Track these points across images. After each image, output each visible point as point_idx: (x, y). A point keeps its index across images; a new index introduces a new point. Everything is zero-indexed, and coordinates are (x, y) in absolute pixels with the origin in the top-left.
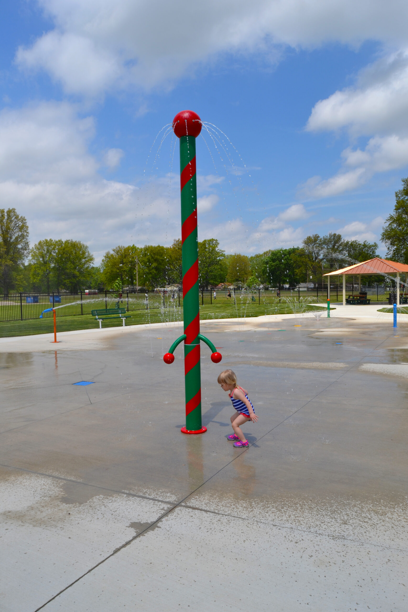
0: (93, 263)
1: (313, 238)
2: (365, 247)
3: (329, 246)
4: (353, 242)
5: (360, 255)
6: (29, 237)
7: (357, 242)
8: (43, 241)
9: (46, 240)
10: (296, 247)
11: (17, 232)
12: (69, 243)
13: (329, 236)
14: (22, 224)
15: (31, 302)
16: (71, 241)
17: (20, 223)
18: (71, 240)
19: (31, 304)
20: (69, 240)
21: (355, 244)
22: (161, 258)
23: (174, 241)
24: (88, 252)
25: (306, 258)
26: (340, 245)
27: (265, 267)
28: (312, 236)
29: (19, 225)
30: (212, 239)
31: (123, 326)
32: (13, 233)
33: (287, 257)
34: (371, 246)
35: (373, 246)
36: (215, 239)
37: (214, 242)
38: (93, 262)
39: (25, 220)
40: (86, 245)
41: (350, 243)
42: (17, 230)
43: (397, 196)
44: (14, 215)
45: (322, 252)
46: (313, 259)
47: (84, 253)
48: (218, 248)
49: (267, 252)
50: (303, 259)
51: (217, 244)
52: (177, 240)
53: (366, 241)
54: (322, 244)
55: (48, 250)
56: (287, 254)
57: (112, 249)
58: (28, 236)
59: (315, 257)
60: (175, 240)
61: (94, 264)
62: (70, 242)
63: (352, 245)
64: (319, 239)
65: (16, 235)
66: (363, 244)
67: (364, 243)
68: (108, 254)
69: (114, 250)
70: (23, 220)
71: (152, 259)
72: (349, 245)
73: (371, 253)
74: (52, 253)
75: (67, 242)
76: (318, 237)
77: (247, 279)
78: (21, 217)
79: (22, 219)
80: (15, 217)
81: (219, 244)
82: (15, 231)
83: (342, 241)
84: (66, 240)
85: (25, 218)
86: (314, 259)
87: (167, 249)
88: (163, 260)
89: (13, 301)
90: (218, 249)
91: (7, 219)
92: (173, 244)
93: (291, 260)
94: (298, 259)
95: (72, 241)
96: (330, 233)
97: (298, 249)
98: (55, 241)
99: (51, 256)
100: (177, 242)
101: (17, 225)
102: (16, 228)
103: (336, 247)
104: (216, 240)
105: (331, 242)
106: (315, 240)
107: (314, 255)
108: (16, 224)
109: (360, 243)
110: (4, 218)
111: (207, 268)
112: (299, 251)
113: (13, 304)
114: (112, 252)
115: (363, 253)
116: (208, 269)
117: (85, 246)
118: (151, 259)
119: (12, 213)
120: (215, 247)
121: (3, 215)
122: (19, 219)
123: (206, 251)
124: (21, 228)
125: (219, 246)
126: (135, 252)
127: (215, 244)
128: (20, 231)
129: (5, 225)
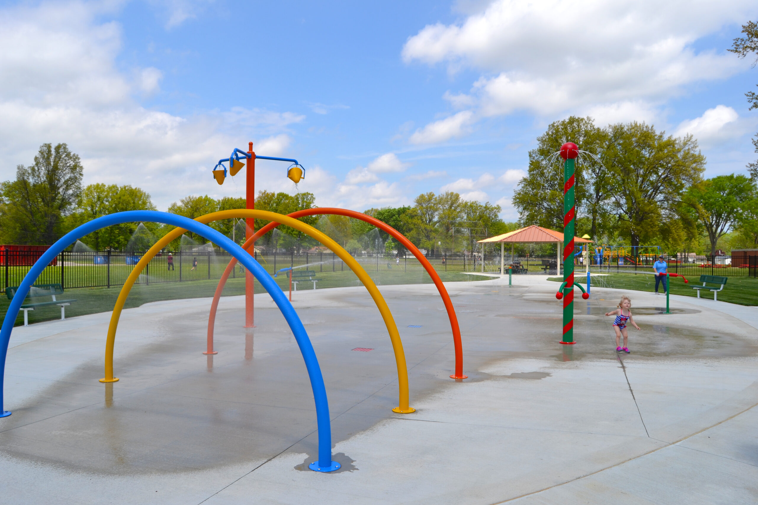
1: (426, 197)
2: (486, 210)
3: (445, 207)
4: (473, 203)
5: (480, 218)
6: (83, 180)
7: (478, 203)
9: (97, 185)
10: (406, 206)
11: (68, 173)
12: (126, 190)
13: (445, 195)
14: (73, 163)
15: (101, 263)
16: (129, 188)
17: (72, 162)
19: (101, 265)
20: (127, 186)
21: (475, 205)
23: (259, 193)
24: (150, 203)
25: (418, 220)
26: (458, 206)
27: (370, 228)
28: (426, 194)
29: (70, 165)
30: (307, 193)
31: (313, 289)
32: (62, 175)
33: (396, 218)
34: (493, 208)
35: (495, 208)
36: (311, 193)
37: (310, 196)
39: (79, 159)
41: (469, 204)
42: (67, 171)
43: (530, 156)
44: (65, 152)
45: (436, 213)
46: (426, 221)
47: (144, 203)
48: (314, 204)
49: (369, 211)
50: (415, 221)
51: (313, 198)
52: (263, 192)
53: (488, 203)
54: (437, 204)
55: (99, 198)
56: (396, 214)
57: (180, 200)
58: (81, 179)
59: (429, 219)
63: (471, 206)
64: (434, 197)
65: (67, 177)
66: (484, 205)
67: (486, 205)
68: (174, 205)
69: (182, 201)
70: (76, 158)
72: (468, 206)
73: (493, 217)
74: (105, 202)
75: (124, 188)
76: (433, 195)
77: (346, 243)
78: (74, 155)
79: (74, 157)
80: (66, 155)
81: (315, 199)
82: (64, 172)
83: (460, 201)
84: (122, 186)
85: (79, 157)
86: (428, 222)
89: (74, 262)
90: (314, 206)
91: (55, 157)
92: (258, 196)
93: (400, 221)
94: (410, 221)
96: (447, 191)
97: (409, 208)
98: (109, 186)
99: (103, 205)
100: (262, 194)
101: (68, 165)
102: (66, 169)
103: (453, 208)
104: (312, 194)
105: (448, 201)
106: (429, 199)
107: (427, 216)
108: (66, 164)
109: (481, 204)
110: (51, 155)
112: (410, 212)
113: (74, 265)
114: (179, 204)
115: (485, 217)
117: (147, 194)
119: (61, 150)
120: (310, 203)
121: (50, 151)
122: (71, 158)
123: (299, 207)
124: (74, 169)
125: (315, 201)
126: (208, 205)
127: (311, 199)
128: (72, 172)
129: (52, 163)
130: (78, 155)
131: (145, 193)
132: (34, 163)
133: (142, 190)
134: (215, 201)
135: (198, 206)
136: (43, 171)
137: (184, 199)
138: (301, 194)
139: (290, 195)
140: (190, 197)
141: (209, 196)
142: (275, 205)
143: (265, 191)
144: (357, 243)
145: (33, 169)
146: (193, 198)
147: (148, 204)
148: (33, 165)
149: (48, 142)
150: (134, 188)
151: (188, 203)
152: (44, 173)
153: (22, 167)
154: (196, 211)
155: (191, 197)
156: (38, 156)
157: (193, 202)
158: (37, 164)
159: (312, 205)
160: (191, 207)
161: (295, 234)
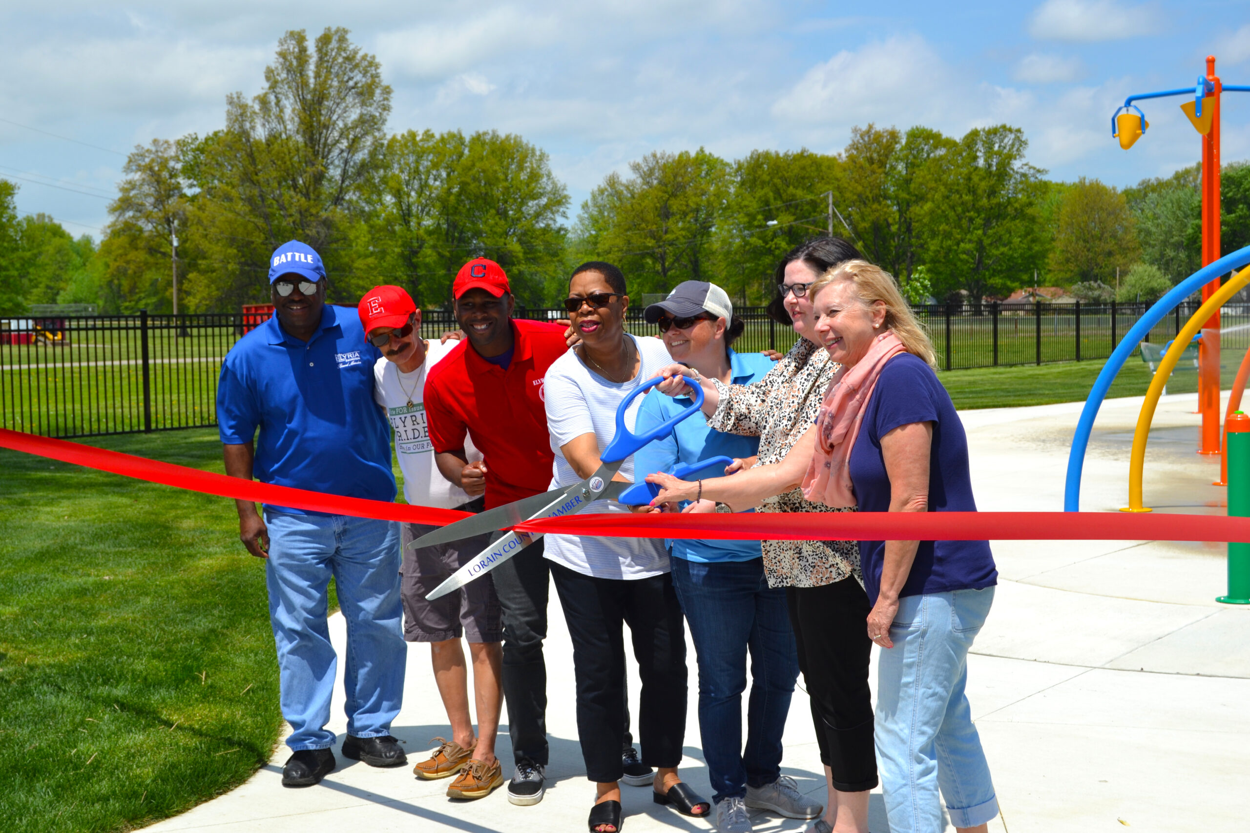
0: (564, 215)
6: (389, 121)
8: (403, 136)
9: (413, 135)
11: (353, 106)
12: (484, 144)
14: (365, 80)
16: (492, 138)
17: (360, 77)
18: (490, 132)
20: (485, 134)
22: (809, 197)
23: (852, 135)
24: (549, 175)
29: (356, 83)
30: (1004, 127)
32: (338, 112)
36: (1015, 126)
37: (1009, 139)
38: (565, 210)
39: (377, 66)
40: (541, 150)
42: (350, 99)
44: (342, 50)
47: (534, 176)
48: (1024, 161)
51: (1020, 143)
52: (864, 128)
57: (629, 164)
58: (386, 119)
60: (855, 131)
61: (567, 218)
62: (488, 138)
65: (351, 116)
69: (636, 168)
70: (370, 65)
71: (775, 199)
74: (430, 181)
75: (478, 139)
77: (1124, 273)
78: (364, 58)
79: (366, 64)
80: (346, 58)
81: (1026, 144)
82: (344, 104)
84: (474, 134)
85: (376, 61)
87: (831, 162)
88: (814, 204)
90: (1026, 165)
91: (319, 64)
92: (850, 142)
95: (495, 137)
99: (425, 190)
100: (862, 137)
101: (351, 83)
102: (347, 94)
104: (1019, 131)
108: (347, 81)
110: (308, 59)
111: (980, 232)
114: (627, 175)
116: (985, 234)
117: (538, 153)
118: (772, 201)
119: (334, 44)
120: (1011, 157)
121: (303, 50)
122: (357, 66)
123: (976, 168)
124: (365, 93)
125: (1026, 152)
126: (707, 174)
127: (1013, 145)
128: (363, 104)
129: (312, 81)
130: (373, 57)
131: (533, 150)
132: (267, 85)
133: (525, 141)
134: (727, 165)
135: (680, 179)
136: (290, 106)
137: (639, 160)
138: (984, 130)
139: (946, 134)
140: (654, 156)
141: (707, 152)
142: (901, 167)
143: (871, 127)
144: (1158, 274)
145: (263, 101)
146: (663, 158)
147: (545, 179)
148: (264, 91)
149: (297, 29)
150: (502, 134)
151: (651, 171)
152: (294, 110)
153: (238, 98)
154: (674, 195)
155: (658, 155)
156: (273, 66)
157: (664, 168)
158: (273, 87)
159: (1017, 164)
160: (660, 183)
161: (964, 253)
